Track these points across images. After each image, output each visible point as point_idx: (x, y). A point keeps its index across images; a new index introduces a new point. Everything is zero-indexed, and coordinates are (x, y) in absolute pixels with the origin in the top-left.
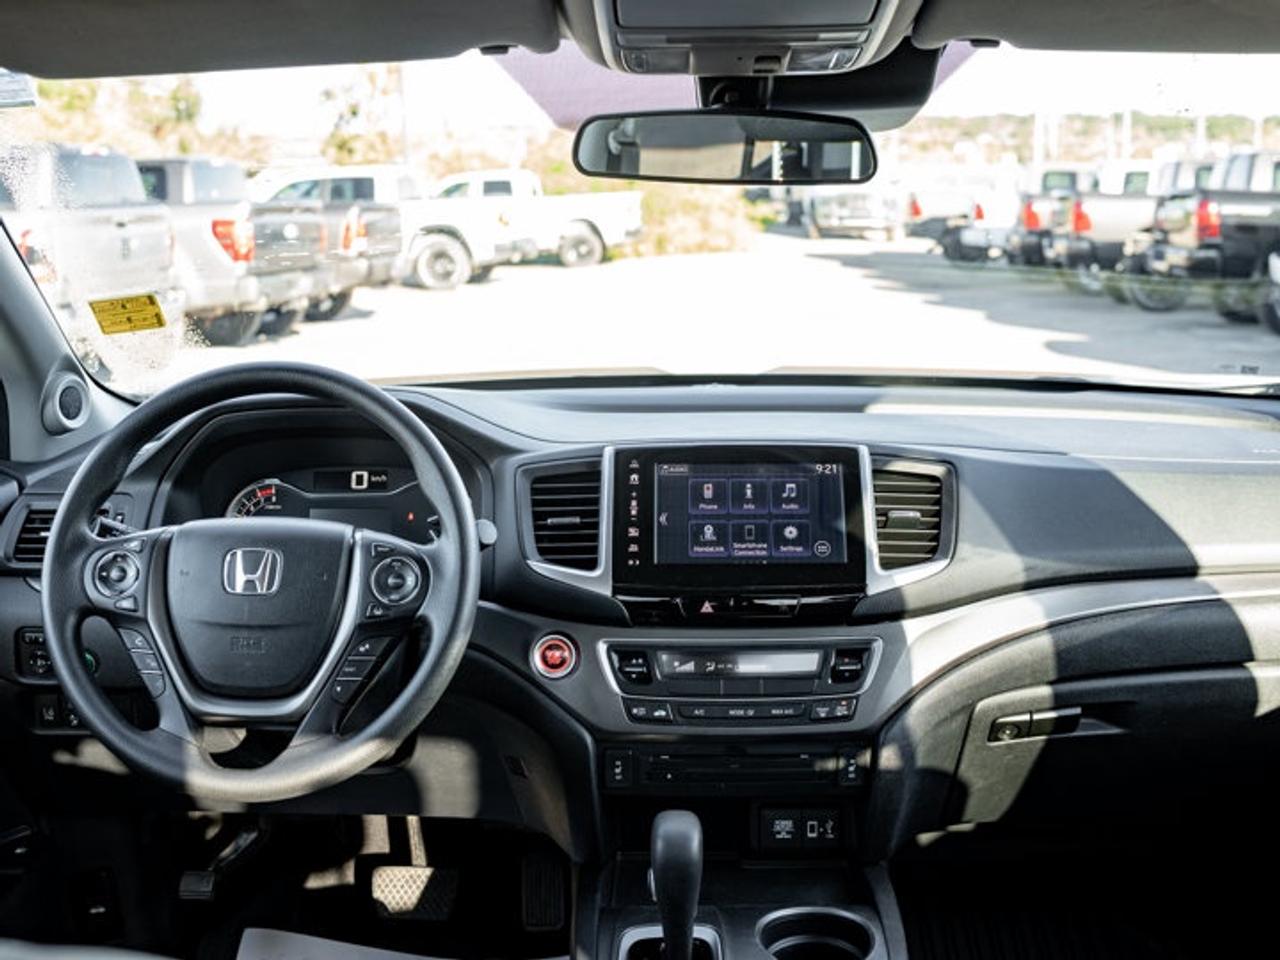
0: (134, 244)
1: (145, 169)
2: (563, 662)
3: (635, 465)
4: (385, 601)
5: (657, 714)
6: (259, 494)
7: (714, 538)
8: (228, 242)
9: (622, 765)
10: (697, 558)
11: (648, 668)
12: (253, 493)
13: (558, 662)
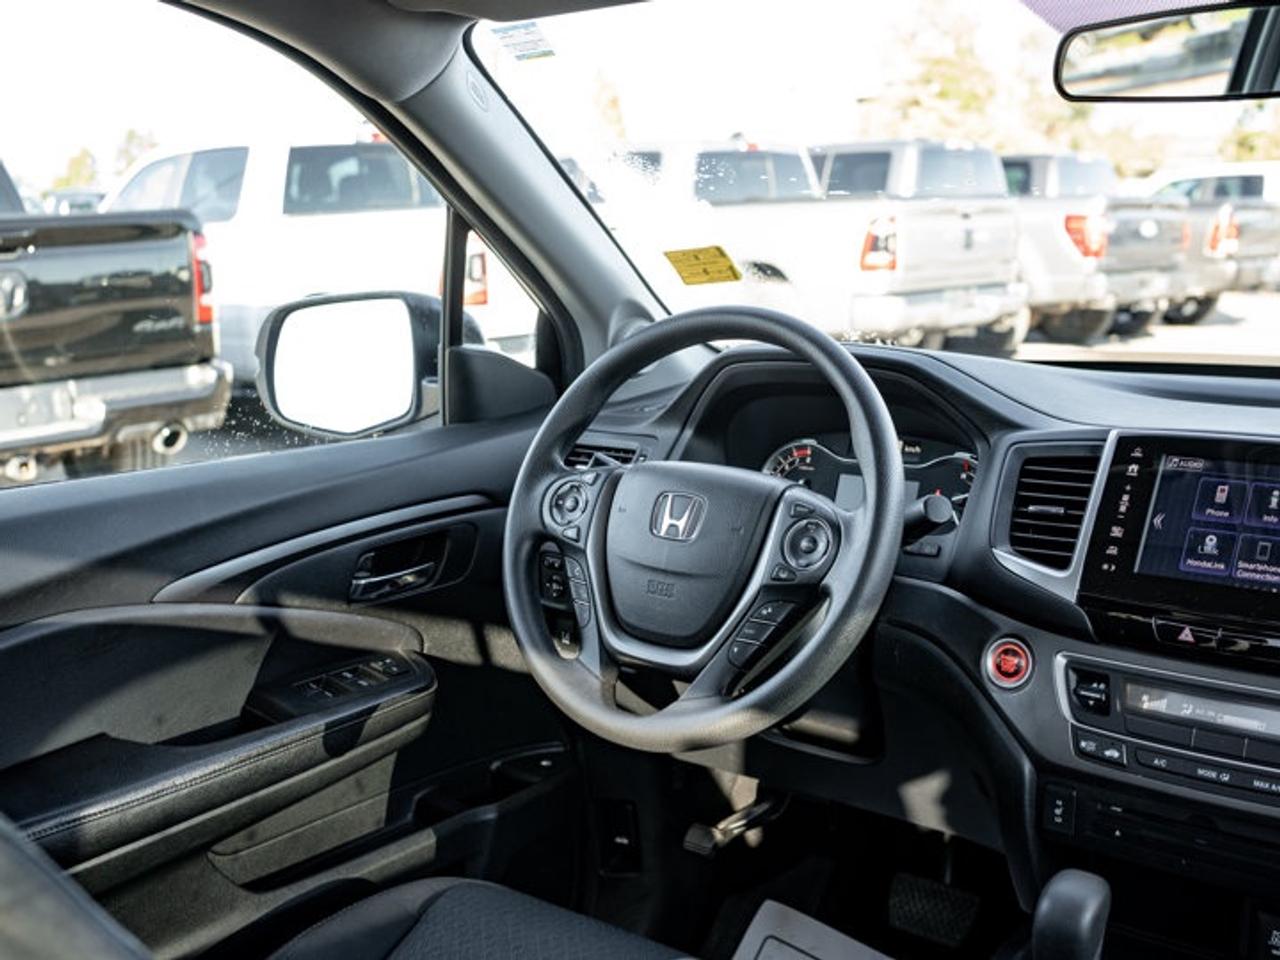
0: (977, 237)
1: (1009, 164)
2: (1016, 672)
3: (1137, 454)
4: (793, 563)
5: (1108, 753)
6: (795, 454)
7: (1215, 552)
8: (1079, 237)
9: (1063, 805)
10: (1188, 573)
11: (1108, 697)
12: (789, 452)
13: (1012, 670)
